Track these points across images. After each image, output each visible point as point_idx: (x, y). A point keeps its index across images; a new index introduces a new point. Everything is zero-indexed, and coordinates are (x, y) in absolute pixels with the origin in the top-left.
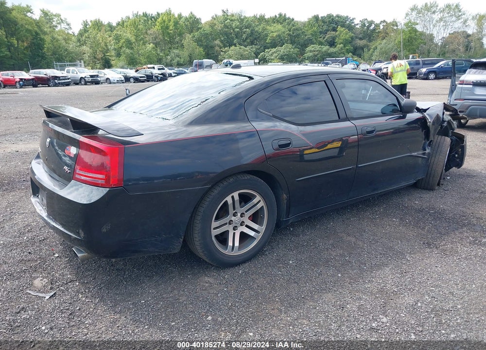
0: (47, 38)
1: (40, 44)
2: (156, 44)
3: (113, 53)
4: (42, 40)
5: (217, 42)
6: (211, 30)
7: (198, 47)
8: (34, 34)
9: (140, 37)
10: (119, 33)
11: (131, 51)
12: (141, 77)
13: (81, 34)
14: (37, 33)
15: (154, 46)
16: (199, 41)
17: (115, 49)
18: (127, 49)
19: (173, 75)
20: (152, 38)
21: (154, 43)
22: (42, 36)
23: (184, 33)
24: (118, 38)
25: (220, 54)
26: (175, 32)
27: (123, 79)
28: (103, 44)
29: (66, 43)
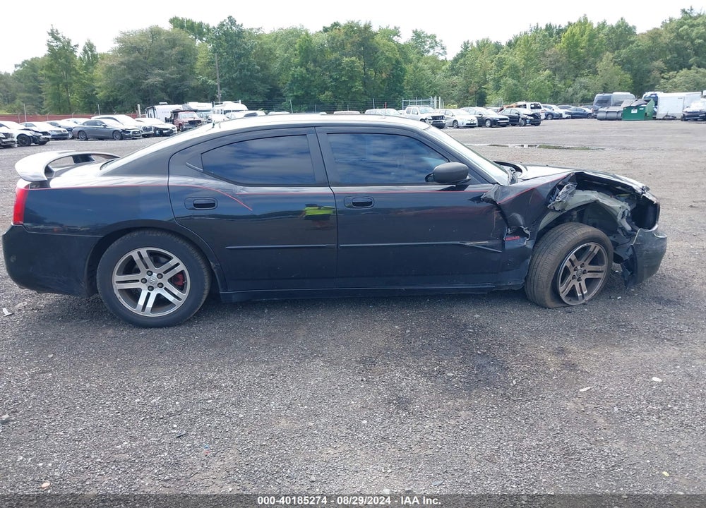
0: (409, 68)
1: (399, 75)
2: (555, 71)
3: (491, 85)
4: (402, 70)
5: (659, 63)
6: (651, 45)
7: (622, 72)
8: (394, 62)
9: (532, 61)
10: (503, 56)
11: (515, 82)
12: (501, 119)
13: (456, 60)
14: (398, 62)
15: (551, 73)
16: (625, 64)
17: (494, 80)
18: (510, 79)
19: (564, 116)
20: (551, 61)
21: (550, 69)
22: (404, 66)
23: (602, 52)
24: (501, 64)
25: (658, 81)
26: (588, 51)
27: (476, 121)
28: (481, 73)
29: (433, 73)
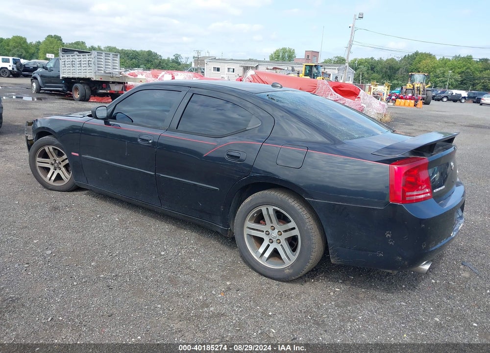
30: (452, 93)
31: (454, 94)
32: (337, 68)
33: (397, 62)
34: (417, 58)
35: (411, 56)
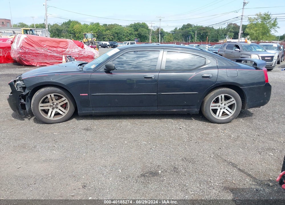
30: (103, 43)
31: (103, 44)
32: (40, 31)
33: (59, 26)
34: (71, 24)
35: (67, 23)
